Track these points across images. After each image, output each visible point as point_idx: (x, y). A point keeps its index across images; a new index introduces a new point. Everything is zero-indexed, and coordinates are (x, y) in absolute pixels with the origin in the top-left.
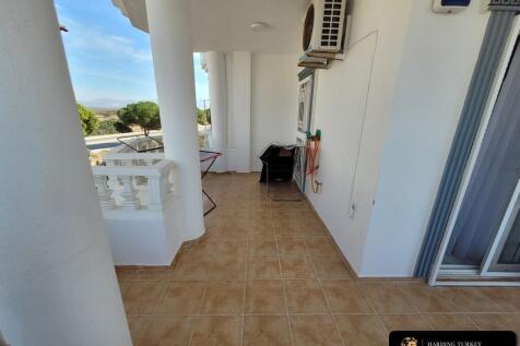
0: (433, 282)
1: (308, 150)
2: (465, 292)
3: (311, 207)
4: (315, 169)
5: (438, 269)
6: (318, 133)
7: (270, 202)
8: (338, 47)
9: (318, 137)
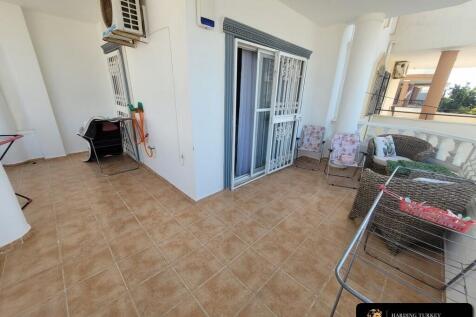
0: (233, 188)
1: (134, 121)
2: (246, 187)
3: (150, 171)
4: (145, 137)
5: (234, 181)
6: (140, 105)
7: (107, 177)
8: (140, 32)
9: (140, 109)
